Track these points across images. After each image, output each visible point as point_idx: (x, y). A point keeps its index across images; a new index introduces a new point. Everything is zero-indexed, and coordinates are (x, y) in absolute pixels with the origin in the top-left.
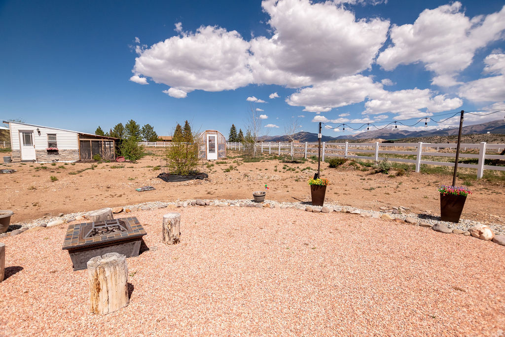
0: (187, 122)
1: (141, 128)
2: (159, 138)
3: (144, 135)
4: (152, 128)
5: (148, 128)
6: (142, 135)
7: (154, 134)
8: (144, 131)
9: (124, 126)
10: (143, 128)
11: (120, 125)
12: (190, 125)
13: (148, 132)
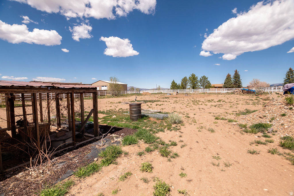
0: (236, 71)
1: (199, 79)
2: (212, 85)
3: (201, 84)
4: (207, 79)
5: (204, 78)
6: (199, 84)
7: (209, 83)
8: (201, 81)
9: (188, 78)
10: (201, 79)
11: (185, 78)
12: (239, 73)
13: (204, 81)
